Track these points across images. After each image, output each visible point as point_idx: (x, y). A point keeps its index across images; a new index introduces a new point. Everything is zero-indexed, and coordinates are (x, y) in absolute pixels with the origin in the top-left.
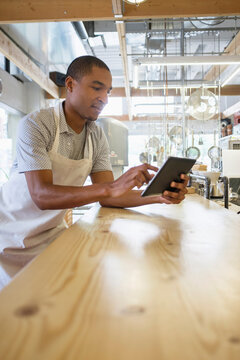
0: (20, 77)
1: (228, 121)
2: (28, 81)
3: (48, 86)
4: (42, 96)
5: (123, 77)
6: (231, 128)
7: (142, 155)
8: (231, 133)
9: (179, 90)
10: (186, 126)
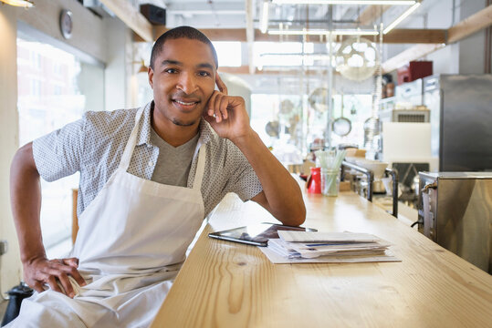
0: (98, 11)
1: (388, 77)
2: (108, 16)
3: (139, 24)
4: (128, 38)
5: (244, 12)
6: (393, 88)
7: (269, 124)
8: (393, 95)
9: (324, 36)
10: (334, 86)
